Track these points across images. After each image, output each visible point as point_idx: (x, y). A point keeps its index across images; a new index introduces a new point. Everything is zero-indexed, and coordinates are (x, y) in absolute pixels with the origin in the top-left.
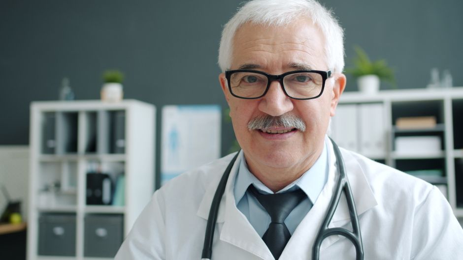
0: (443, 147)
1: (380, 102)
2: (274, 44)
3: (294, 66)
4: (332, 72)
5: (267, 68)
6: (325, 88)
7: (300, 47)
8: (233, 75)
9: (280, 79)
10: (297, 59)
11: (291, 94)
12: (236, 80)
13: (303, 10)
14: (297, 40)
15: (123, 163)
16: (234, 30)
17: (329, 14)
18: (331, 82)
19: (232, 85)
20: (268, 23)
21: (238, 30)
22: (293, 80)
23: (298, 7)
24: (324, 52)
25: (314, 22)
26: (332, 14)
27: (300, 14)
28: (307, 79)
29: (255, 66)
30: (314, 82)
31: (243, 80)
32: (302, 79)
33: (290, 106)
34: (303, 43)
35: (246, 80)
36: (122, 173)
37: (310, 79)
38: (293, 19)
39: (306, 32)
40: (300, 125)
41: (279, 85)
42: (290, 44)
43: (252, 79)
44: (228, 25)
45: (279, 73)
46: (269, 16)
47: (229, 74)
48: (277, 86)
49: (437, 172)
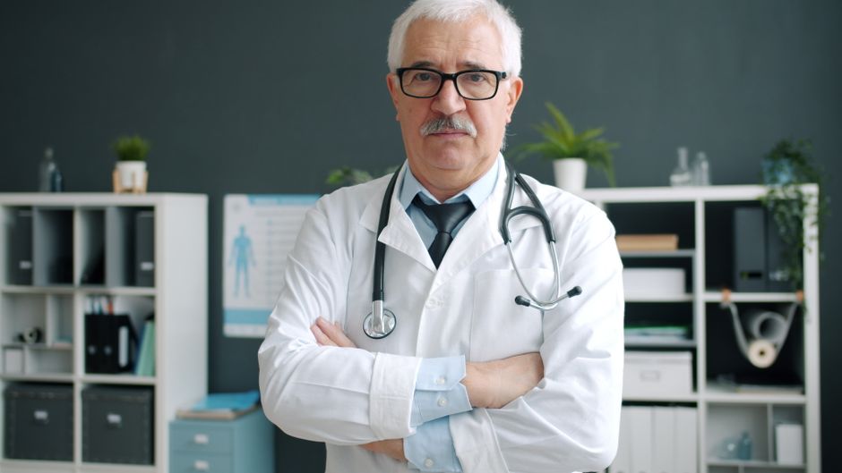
0: (689, 285)
2: (448, 42)
3: (468, 65)
4: (507, 74)
5: (441, 66)
6: (498, 91)
7: (475, 45)
8: (405, 73)
9: (453, 78)
10: (471, 57)
11: (464, 93)
12: (408, 78)
13: (479, 7)
14: (472, 39)
15: (152, 298)
16: (407, 25)
17: (507, 12)
18: (506, 85)
19: (404, 84)
20: (442, 20)
21: (411, 26)
22: (467, 79)
23: (473, 4)
24: (500, 52)
25: (490, 21)
26: (510, 13)
27: (476, 12)
28: (481, 79)
29: (428, 64)
30: (489, 82)
31: (415, 77)
32: (475, 78)
33: (462, 106)
34: (478, 42)
35: (418, 77)
36: (151, 317)
37: (485, 79)
38: (469, 16)
39: (482, 32)
40: (471, 128)
41: (452, 82)
42: (465, 42)
43: (424, 77)
44: (399, 20)
45: (453, 71)
46: (443, 13)
47: (401, 72)
48: (450, 85)
49: (679, 331)
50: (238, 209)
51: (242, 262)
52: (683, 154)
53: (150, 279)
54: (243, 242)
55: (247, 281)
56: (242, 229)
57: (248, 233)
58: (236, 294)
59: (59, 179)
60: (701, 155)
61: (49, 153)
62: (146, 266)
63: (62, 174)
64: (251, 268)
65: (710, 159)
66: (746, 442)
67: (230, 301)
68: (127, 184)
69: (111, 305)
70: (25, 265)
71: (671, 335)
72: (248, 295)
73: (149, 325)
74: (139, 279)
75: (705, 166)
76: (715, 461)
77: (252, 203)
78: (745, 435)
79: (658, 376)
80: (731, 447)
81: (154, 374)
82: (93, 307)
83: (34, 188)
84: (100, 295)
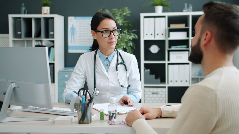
0: (188, 36)
1: (164, 17)
15: (53, 42)
49: (185, 46)
50: (72, 20)
51: (73, 34)
52: (186, 4)
53: (53, 36)
54: (73, 29)
55: (74, 39)
56: (73, 25)
57: (74, 26)
58: (71, 42)
59: (26, 11)
60: (190, 5)
61: (23, 4)
62: (51, 33)
63: (27, 10)
64: (75, 35)
65: (192, 6)
66: (200, 72)
67: (70, 44)
68: (46, 12)
69: (42, 43)
70: (19, 33)
71: (183, 47)
72: (74, 42)
73: (52, 48)
74: (50, 36)
75: (191, 7)
76: (193, 77)
77: (75, 19)
78: (200, 71)
79: (181, 57)
80: (197, 74)
81: (54, 60)
82: (37, 43)
83: (19, 13)
84: (39, 41)
